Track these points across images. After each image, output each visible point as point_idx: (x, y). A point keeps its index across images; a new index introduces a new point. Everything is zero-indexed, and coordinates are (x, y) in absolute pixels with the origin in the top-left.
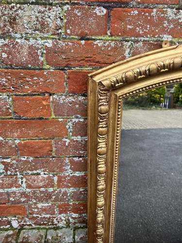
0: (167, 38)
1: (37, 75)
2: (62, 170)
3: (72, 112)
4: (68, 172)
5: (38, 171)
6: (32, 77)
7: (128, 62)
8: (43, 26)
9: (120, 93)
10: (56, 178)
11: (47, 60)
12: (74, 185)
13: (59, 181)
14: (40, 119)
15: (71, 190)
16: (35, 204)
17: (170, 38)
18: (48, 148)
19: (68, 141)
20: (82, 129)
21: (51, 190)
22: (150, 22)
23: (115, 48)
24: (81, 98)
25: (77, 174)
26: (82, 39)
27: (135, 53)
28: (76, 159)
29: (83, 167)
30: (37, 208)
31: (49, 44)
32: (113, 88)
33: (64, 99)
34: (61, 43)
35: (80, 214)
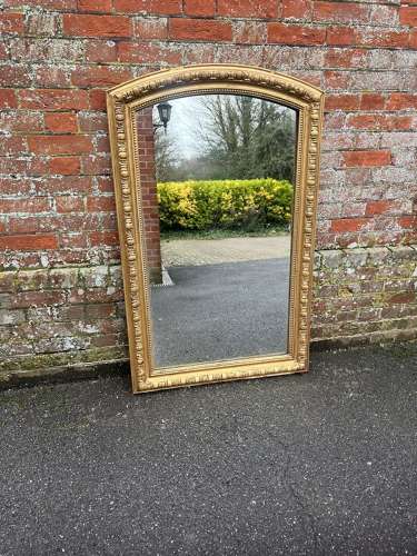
0: (163, 63)
1: (65, 94)
2: (91, 191)
3: (96, 127)
4: (97, 193)
5: (69, 192)
6: (61, 95)
7: (136, 80)
8: (68, 55)
9: (132, 105)
10: (85, 199)
11: (72, 81)
12: (105, 209)
13: (89, 203)
14: (69, 134)
15: (102, 214)
16: (66, 232)
17: (166, 64)
18: (76, 165)
19: (94, 157)
20: (105, 145)
21: (81, 214)
22: (149, 51)
23: (125, 72)
24: (102, 114)
25: (106, 195)
26: (99, 64)
27: (141, 75)
28: (103, 177)
29: (109, 186)
30: (68, 238)
31: (74, 68)
32: (125, 101)
33: (88, 115)
34: (83, 68)
35: (114, 246)
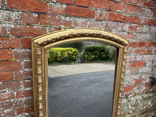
0: (63, 26)
1: (6, 40)
2: (19, 88)
3: (24, 56)
4: (23, 88)
5: (5, 90)
6: (3, 40)
7: (48, 35)
8: (9, 19)
10: (15, 93)
11: (11, 33)
12: (26, 96)
13: (17, 94)
14: (7, 61)
15: (24, 98)
16: (3, 110)
17: (64, 27)
18: (11, 76)
19: (22, 71)
20: (29, 65)
21: (13, 100)
22: (56, 20)
23: (43, 29)
24: (28, 50)
25: (27, 89)
26: (28, 25)
27: (51, 32)
28: (27, 81)
29: (31, 85)
30: (4, 113)
31: (12, 26)
33: (19, 51)
34: (18, 26)
35: (30, 113)
